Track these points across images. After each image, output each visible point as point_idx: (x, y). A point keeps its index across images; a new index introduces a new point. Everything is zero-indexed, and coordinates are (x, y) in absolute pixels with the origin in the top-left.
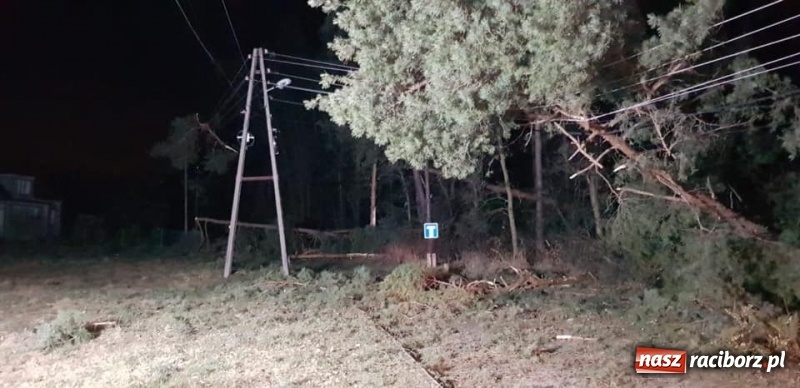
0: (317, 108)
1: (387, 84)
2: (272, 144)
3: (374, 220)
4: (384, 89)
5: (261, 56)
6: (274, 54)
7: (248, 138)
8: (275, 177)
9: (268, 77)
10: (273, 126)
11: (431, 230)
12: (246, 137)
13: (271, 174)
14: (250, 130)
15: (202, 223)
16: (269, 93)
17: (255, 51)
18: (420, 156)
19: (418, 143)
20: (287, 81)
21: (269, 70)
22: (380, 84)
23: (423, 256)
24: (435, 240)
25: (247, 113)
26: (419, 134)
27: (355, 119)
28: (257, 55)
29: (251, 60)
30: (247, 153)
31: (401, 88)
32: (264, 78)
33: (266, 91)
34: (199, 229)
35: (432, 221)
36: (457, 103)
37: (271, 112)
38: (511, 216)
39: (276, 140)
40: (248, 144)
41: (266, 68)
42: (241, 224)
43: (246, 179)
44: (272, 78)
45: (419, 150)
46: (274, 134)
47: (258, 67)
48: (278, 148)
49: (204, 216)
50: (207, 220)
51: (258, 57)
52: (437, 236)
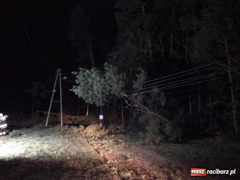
0: (72, 91)
1: (86, 88)
2: (61, 93)
3: (87, 114)
4: (85, 89)
5: (60, 71)
6: (63, 71)
7: (55, 91)
8: (61, 102)
9: (61, 76)
10: (62, 88)
11: (101, 117)
12: (54, 91)
13: (60, 100)
14: (56, 89)
15: (38, 112)
16: (61, 80)
17: (58, 69)
18: (92, 102)
19: (92, 99)
20: (66, 78)
21: (62, 74)
22: (85, 88)
23: (99, 124)
24: (102, 120)
25: (55, 85)
26: (92, 98)
27: (79, 94)
28: (59, 70)
29: (57, 72)
30: (54, 95)
31: (88, 89)
32: (60, 76)
33: (60, 80)
34: (37, 114)
35: (102, 115)
36: (99, 93)
37: (61, 85)
38: (122, 114)
39: (62, 92)
40: (54, 93)
41: (61, 74)
42: (51, 113)
43: (54, 101)
44: (62, 77)
45: (92, 101)
46: (62, 90)
47: (59, 73)
48: (62, 94)
49: (39, 110)
50: (40, 111)
51: (59, 71)
52: (103, 119)
